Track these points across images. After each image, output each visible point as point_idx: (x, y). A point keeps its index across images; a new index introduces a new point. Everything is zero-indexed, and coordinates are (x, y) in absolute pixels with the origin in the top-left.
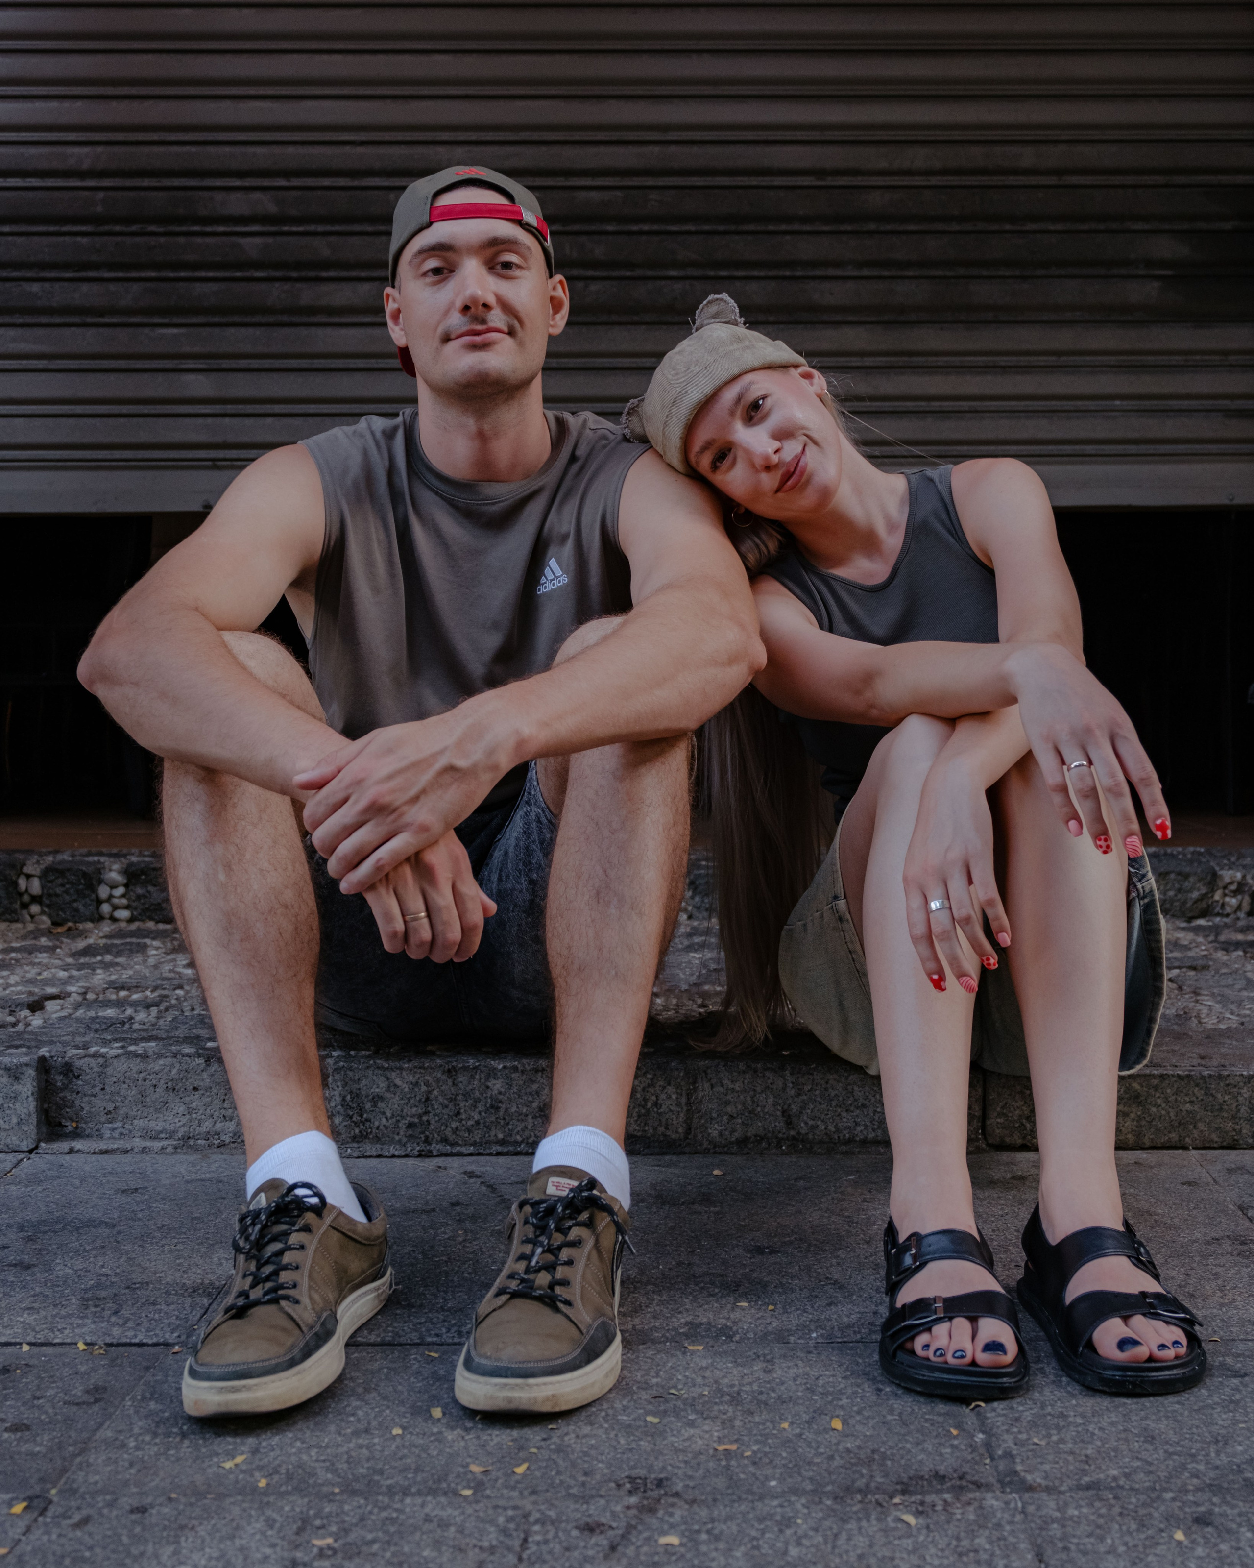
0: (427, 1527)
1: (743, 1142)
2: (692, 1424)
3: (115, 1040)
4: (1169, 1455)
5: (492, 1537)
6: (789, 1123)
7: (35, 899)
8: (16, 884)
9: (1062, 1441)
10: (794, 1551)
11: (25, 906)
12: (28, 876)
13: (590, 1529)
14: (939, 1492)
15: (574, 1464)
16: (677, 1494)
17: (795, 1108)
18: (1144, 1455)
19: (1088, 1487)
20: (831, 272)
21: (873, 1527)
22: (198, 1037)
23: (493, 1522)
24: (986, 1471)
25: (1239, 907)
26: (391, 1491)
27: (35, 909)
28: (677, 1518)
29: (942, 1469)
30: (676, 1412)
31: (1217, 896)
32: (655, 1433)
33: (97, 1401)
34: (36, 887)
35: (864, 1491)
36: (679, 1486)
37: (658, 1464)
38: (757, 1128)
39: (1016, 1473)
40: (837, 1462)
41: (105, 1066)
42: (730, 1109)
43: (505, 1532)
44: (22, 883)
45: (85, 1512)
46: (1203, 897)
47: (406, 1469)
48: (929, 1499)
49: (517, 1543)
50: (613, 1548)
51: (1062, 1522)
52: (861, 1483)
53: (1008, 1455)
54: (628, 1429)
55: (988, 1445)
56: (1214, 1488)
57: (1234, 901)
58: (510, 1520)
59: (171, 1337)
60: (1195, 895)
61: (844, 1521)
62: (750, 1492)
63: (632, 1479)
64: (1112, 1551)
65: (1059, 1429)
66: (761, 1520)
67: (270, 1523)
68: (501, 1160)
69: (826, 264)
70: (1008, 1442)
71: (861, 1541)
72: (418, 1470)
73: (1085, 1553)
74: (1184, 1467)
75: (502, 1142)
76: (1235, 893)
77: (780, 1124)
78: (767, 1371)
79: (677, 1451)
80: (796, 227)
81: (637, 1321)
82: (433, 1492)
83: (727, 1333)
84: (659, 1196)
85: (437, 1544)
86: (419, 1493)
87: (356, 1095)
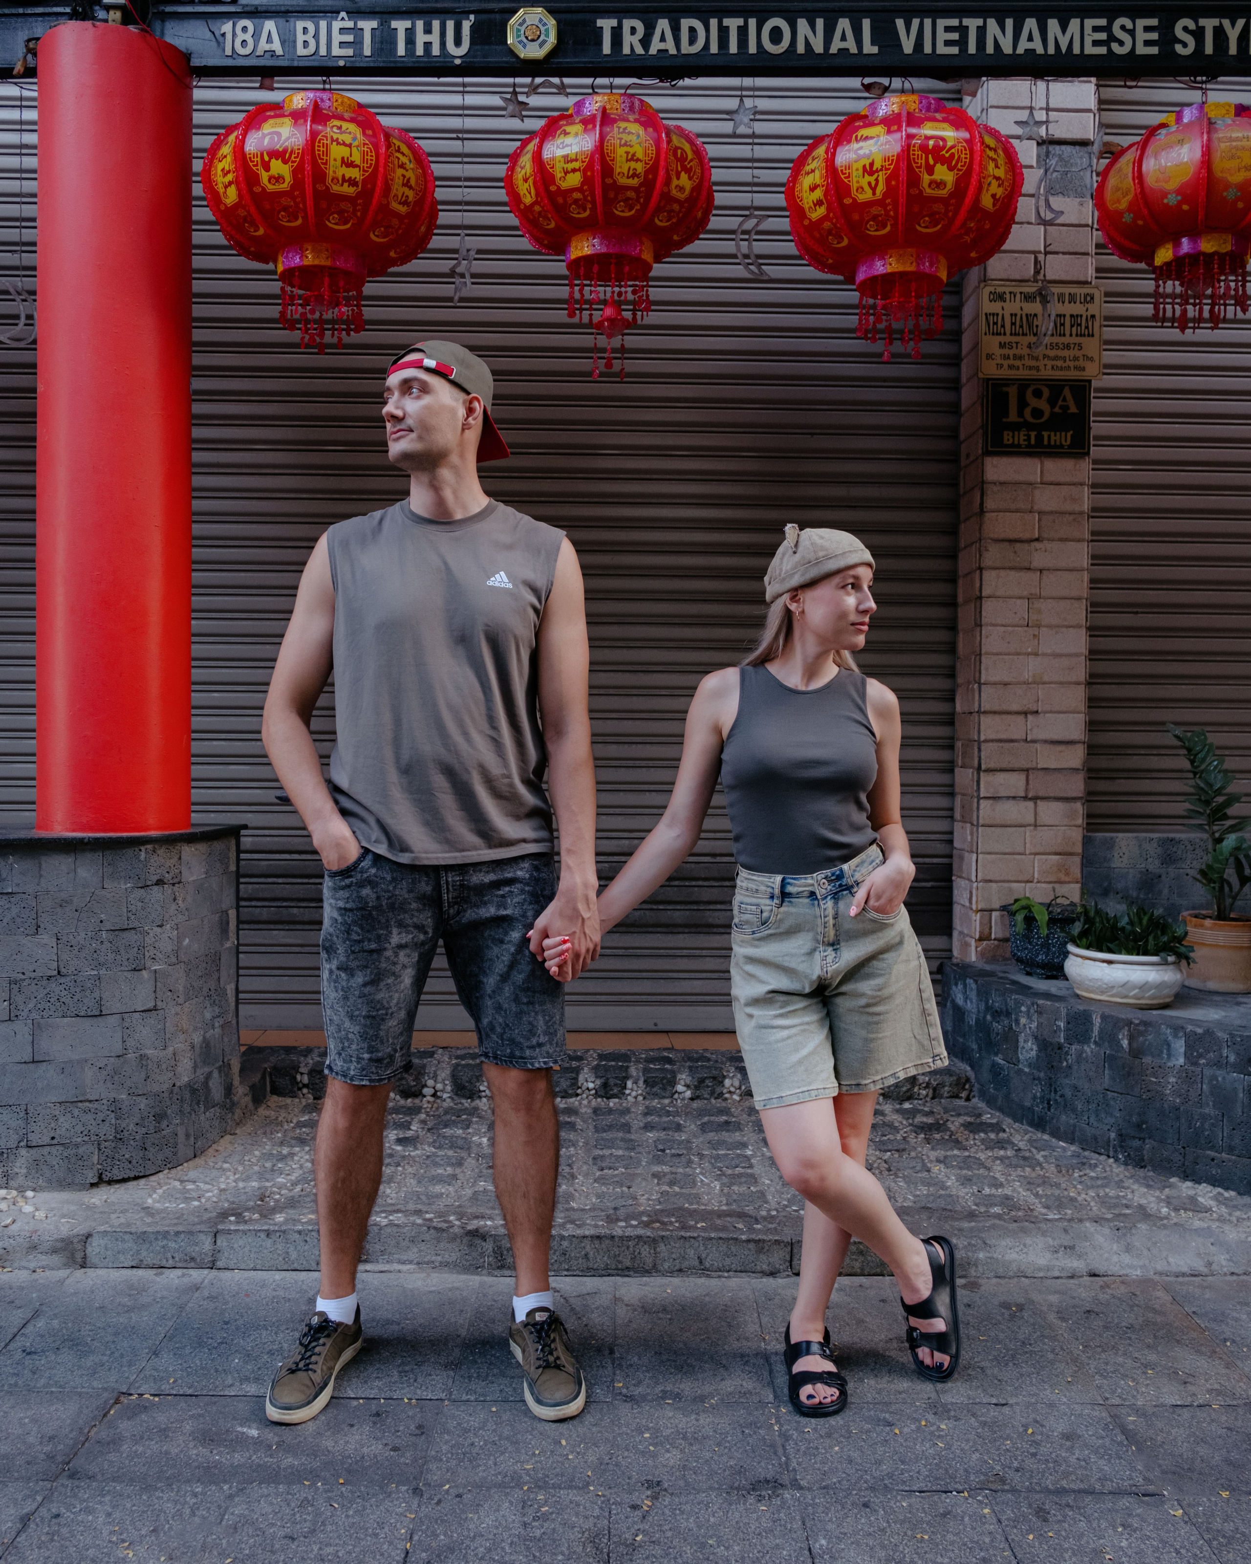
0: (572, 1506)
1: (680, 1270)
2: (668, 1451)
3: (382, 1212)
4: (857, 1470)
5: (597, 1512)
6: (701, 1262)
7: (305, 1086)
8: (295, 1078)
9: (816, 1463)
10: (712, 1520)
11: (300, 1089)
12: (302, 1074)
13: (635, 1507)
14: (767, 1489)
15: (623, 1473)
16: (665, 1490)
17: (704, 1256)
18: (847, 1471)
19: (824, 1488)
20: (719, 907)
21: (741, 1507)
22: (420, 1211)
23: (596, 1503)
24: (785, 1479)
25: (927, 1095)
26: (554, 1487)
27: (305, 1091)
28: (666, 1503)
29: (769, 1477)
30: (662, 1444)
31: (916, 1089)
32: (654, 1455)
33: (423, 1433)
34: (306, 1079)
35: (738, 1489)
36: (666, 1485)
37: (657, 1473)
38: (686, 1264)
39: (796, 1480)
40: (727, 1473)
41: (380, 1229)
42: (674, 1256)
43: (601, 1508)
44: (299, 1077)
45: (439, 1496)
46: (908, 1090)
47: (557, 1475)
48: (763, 1493)
49: (607, 1514)
50: (644, 1517)
51: (814, 1505)
52: (736, 1484)
53: (794, 1470)
54: (643, 1453)
55: (787, 1463)
56: (873, 1489)
57: (924, 1092)
58: (603, 1502)
59: (443, 1396)
60: (904, 1089)
61: (731, 1504)
62: (694, 1488)
63: (647, 1481)
64: (830, 1520)
65: (815, 1456)
66: (699, 1504)
67: (511, 1503)
68: (568, 1279)
69: (716, 903)
70: (794, 1464)
71: (737, 1515)
72: (562, 1475)
73: (820, 1521)
74: (862, 1477)
75: (568, 1270)
76: (925, 1088)
77: (697, 1263)
78: (697, 1420)
79: (664, 1466)
80: (700, 883)
81: (640, 1389)
82: (570, 1487)
83: (677, 1397)
84: (643, 1307)
85: (577, 1514)
86: (565, 1488)
87: (500, 1248)
